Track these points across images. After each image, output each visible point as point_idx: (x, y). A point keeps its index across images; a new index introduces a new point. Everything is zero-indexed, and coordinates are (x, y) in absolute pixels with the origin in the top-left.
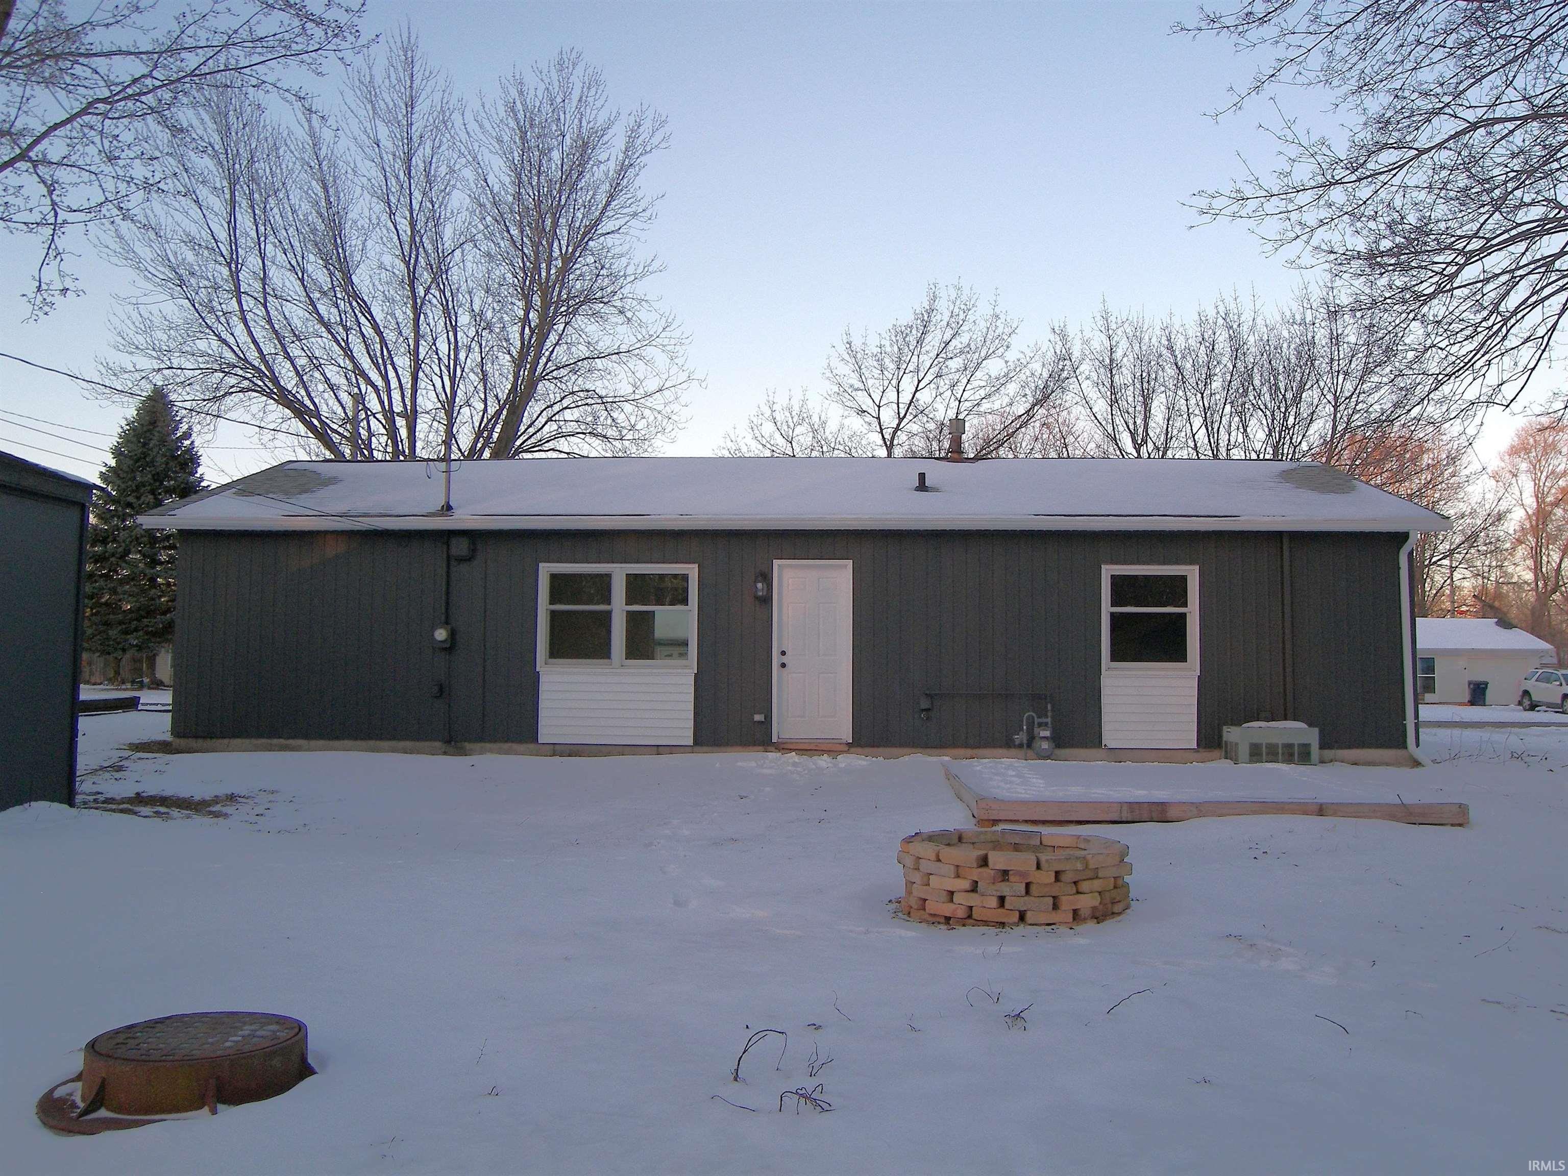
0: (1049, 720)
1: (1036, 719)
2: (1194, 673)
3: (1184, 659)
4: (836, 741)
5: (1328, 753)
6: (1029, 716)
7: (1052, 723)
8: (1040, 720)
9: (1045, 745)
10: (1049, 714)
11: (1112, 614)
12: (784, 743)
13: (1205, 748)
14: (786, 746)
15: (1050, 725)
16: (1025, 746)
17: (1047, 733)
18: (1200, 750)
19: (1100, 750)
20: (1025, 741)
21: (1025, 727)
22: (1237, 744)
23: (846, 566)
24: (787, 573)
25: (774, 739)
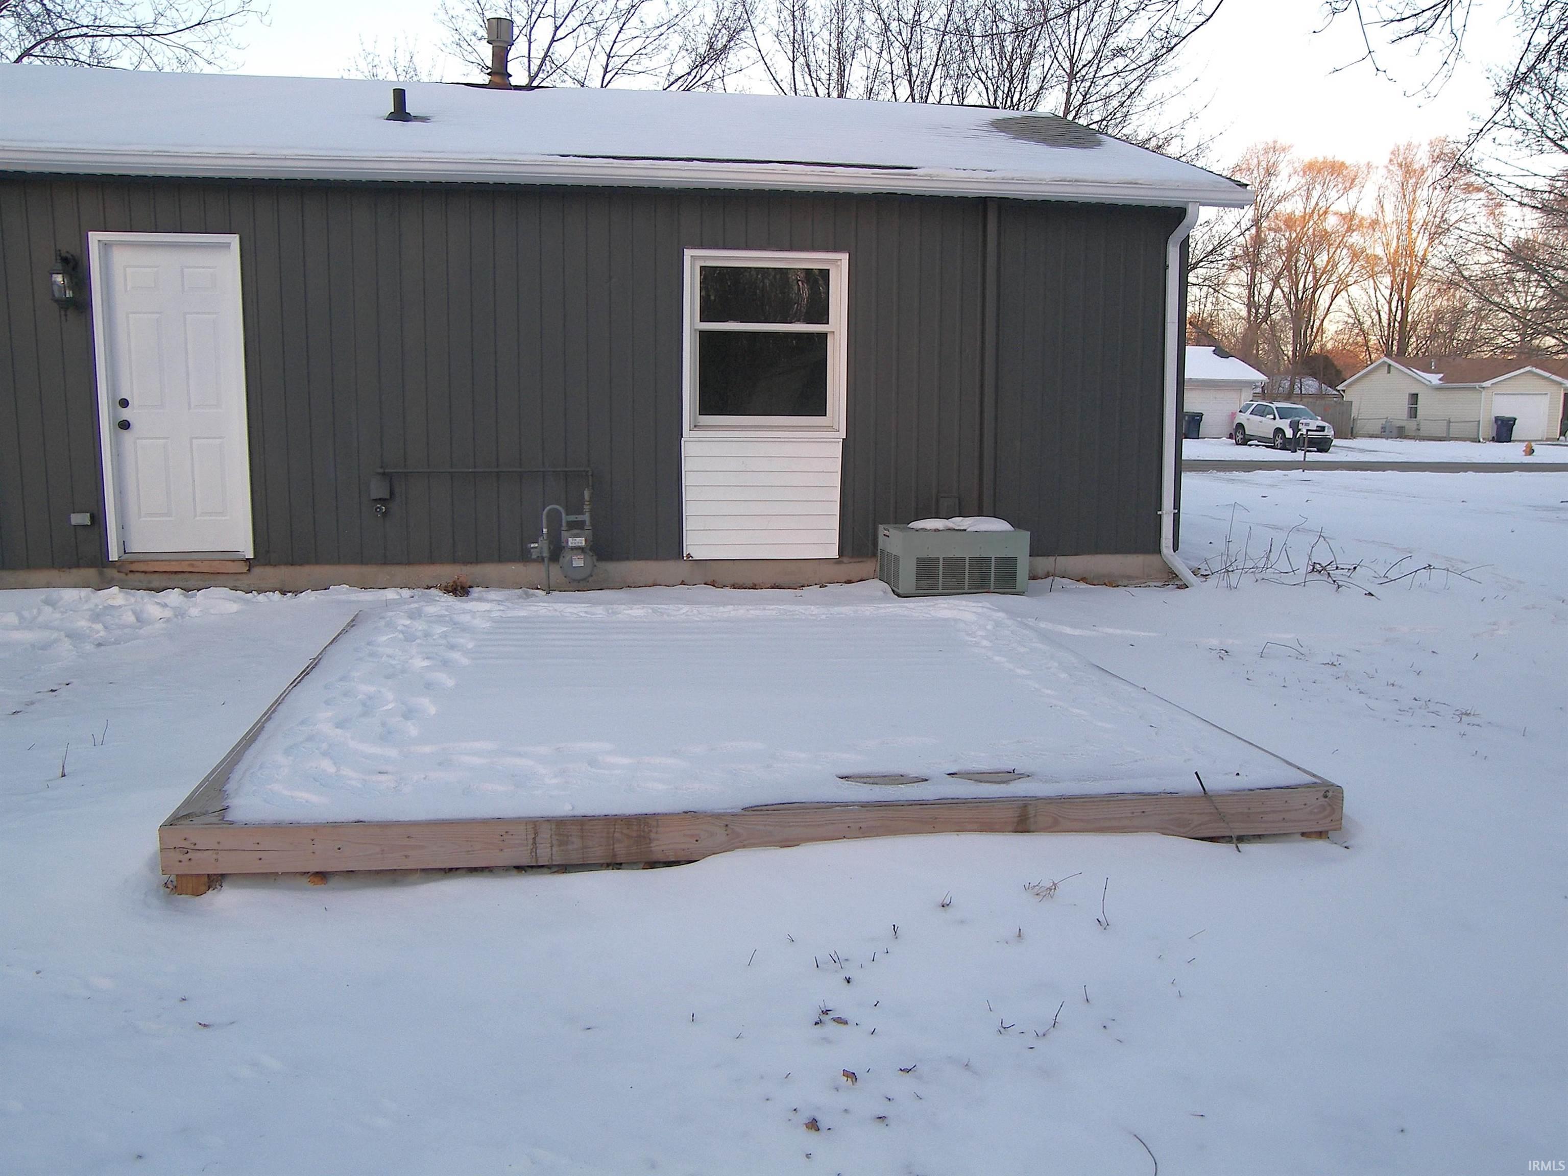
0: (586, 517)
1: (564, 515)
2: (836, 434)
3: (821, 410)
4: (227, 556)
5: (1045, 563)
6: (550, 510)
7: (592, 524)
8: (572, 518)
9: (578, 562)
10: (587, 508)
11: (703, 334)
12: (132, 562)
13: (852, 557)
14: (134, 567)
15: (588, 526)
16: (546, 560)
17: (581, 541)
18: (845, 559)
19: (681, 564)
20: (546, 554)
21: (545, 530)
22: (897, 558)
23: (228, 246)
24: (120, 257)
25: (114, 556)
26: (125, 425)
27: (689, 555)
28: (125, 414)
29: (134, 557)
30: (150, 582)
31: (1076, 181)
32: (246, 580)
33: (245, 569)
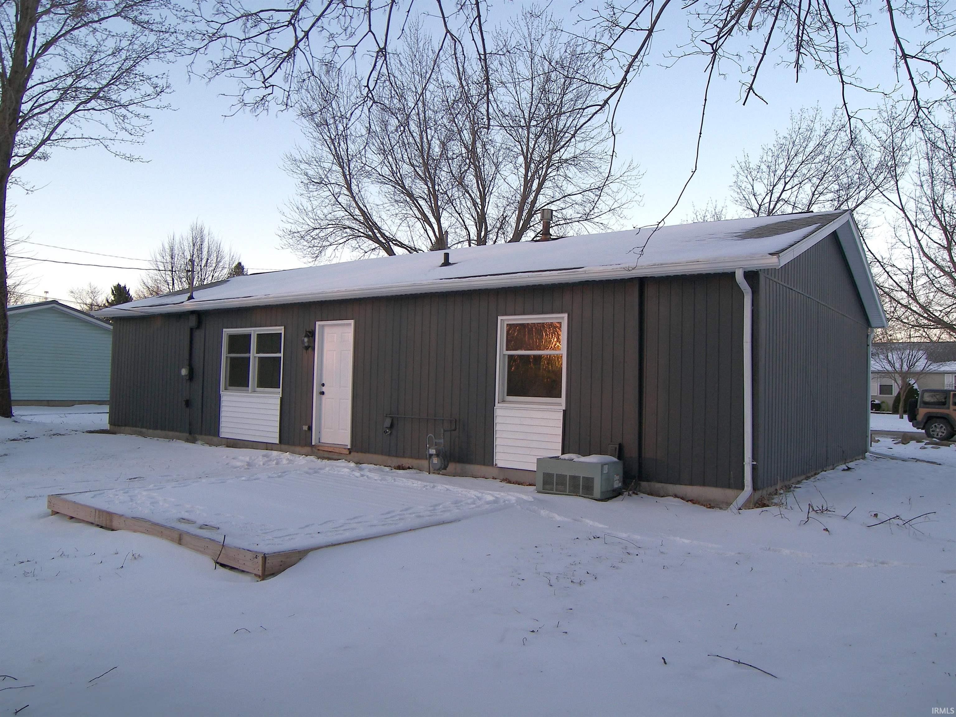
0: (442, 441)
2: (562, 407)
3: (557, 395)
4: (344, 447)
6: (429, 436)
8: (436, 441)
9: (435, 461)
11: (508, 357)
14: (318, 448)
15: (443, 445)
16: (428, 459)
17: (434, 451)
20: (428, 456)
21: (428, 446)
23: (351, 324)
24: (327, 330)
25: (313, 444)
26: (323, 393)
27: (496, 465)
28: (324, 389)
29: (322, 444)
30: (324, 454)
31: (661, 264)
32: (350, 457)
33: (348, 453)
